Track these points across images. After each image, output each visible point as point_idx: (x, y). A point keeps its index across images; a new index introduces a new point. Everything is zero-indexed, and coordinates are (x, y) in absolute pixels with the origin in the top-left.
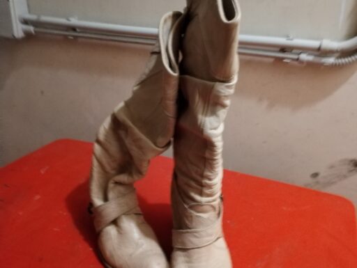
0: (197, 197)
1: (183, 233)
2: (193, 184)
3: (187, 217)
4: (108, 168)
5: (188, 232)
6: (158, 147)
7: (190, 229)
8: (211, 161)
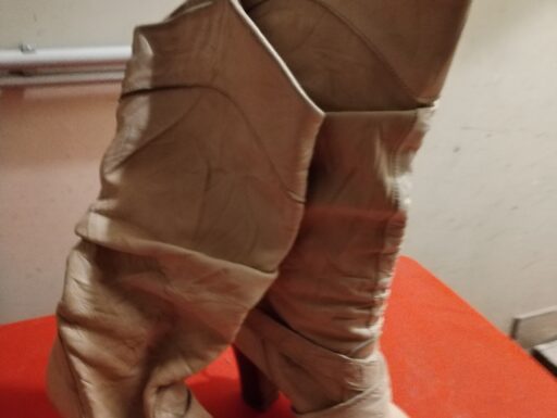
0: (363, 331)
1: (348, 406)
2: (355, 311)
3: (351, 376)
4: (123, 368)
5: (359, 400)
6: (267, 272)
7: (361, 392)
8: (390, 257)
